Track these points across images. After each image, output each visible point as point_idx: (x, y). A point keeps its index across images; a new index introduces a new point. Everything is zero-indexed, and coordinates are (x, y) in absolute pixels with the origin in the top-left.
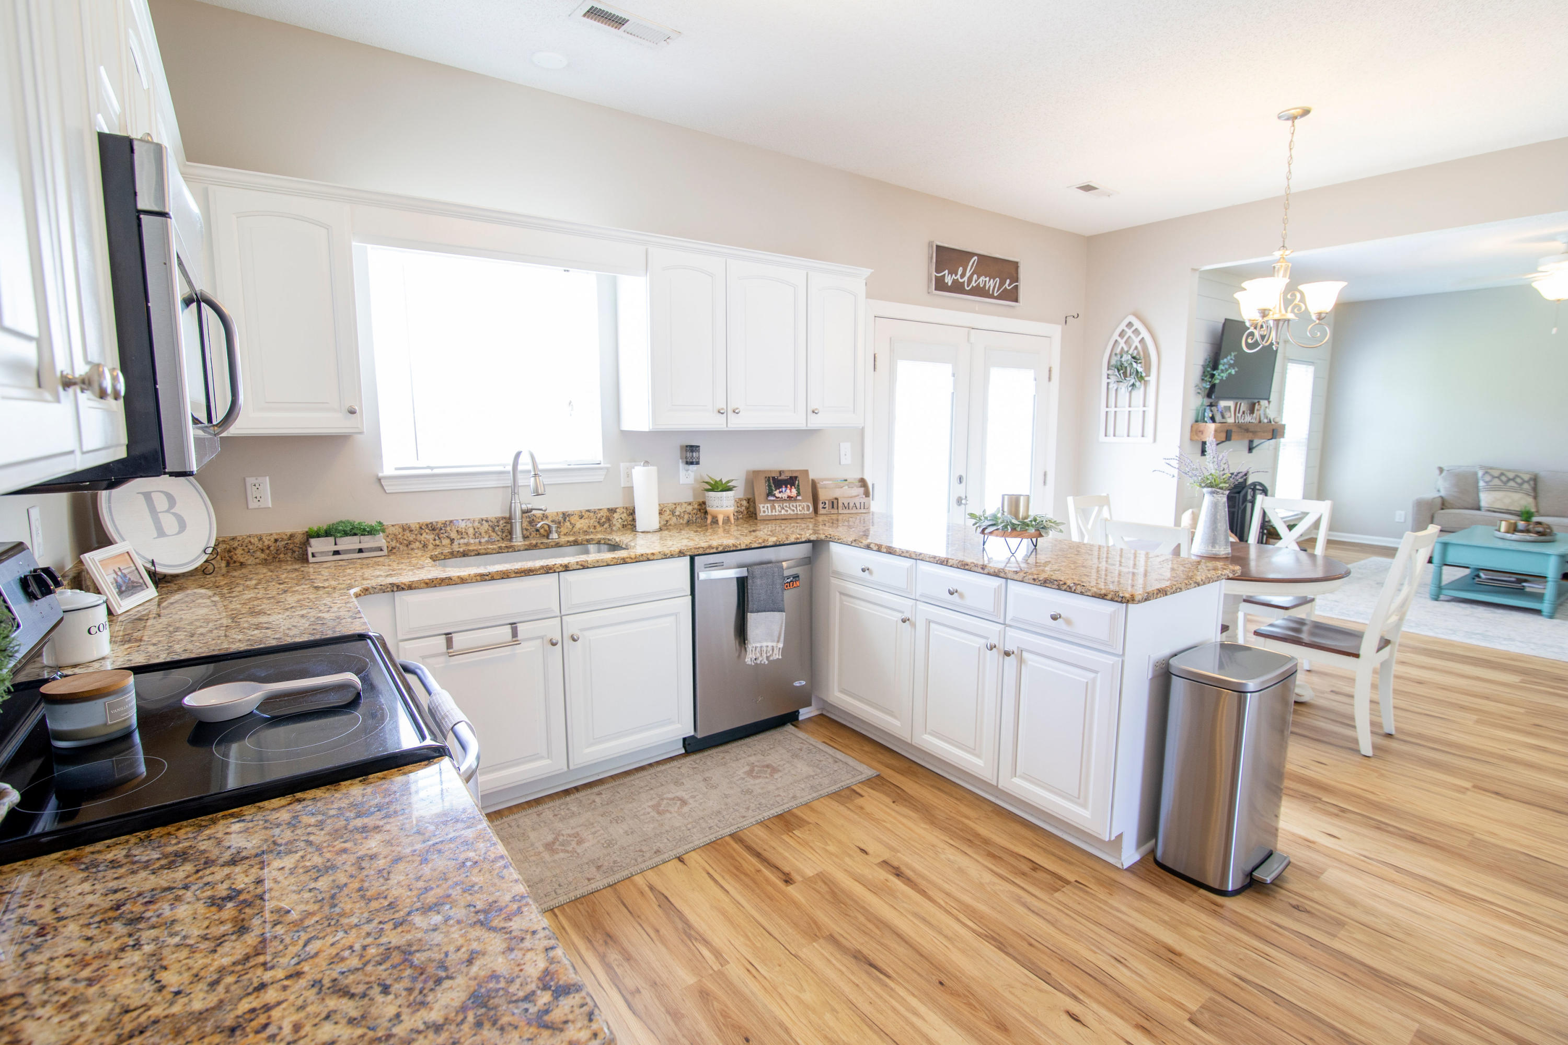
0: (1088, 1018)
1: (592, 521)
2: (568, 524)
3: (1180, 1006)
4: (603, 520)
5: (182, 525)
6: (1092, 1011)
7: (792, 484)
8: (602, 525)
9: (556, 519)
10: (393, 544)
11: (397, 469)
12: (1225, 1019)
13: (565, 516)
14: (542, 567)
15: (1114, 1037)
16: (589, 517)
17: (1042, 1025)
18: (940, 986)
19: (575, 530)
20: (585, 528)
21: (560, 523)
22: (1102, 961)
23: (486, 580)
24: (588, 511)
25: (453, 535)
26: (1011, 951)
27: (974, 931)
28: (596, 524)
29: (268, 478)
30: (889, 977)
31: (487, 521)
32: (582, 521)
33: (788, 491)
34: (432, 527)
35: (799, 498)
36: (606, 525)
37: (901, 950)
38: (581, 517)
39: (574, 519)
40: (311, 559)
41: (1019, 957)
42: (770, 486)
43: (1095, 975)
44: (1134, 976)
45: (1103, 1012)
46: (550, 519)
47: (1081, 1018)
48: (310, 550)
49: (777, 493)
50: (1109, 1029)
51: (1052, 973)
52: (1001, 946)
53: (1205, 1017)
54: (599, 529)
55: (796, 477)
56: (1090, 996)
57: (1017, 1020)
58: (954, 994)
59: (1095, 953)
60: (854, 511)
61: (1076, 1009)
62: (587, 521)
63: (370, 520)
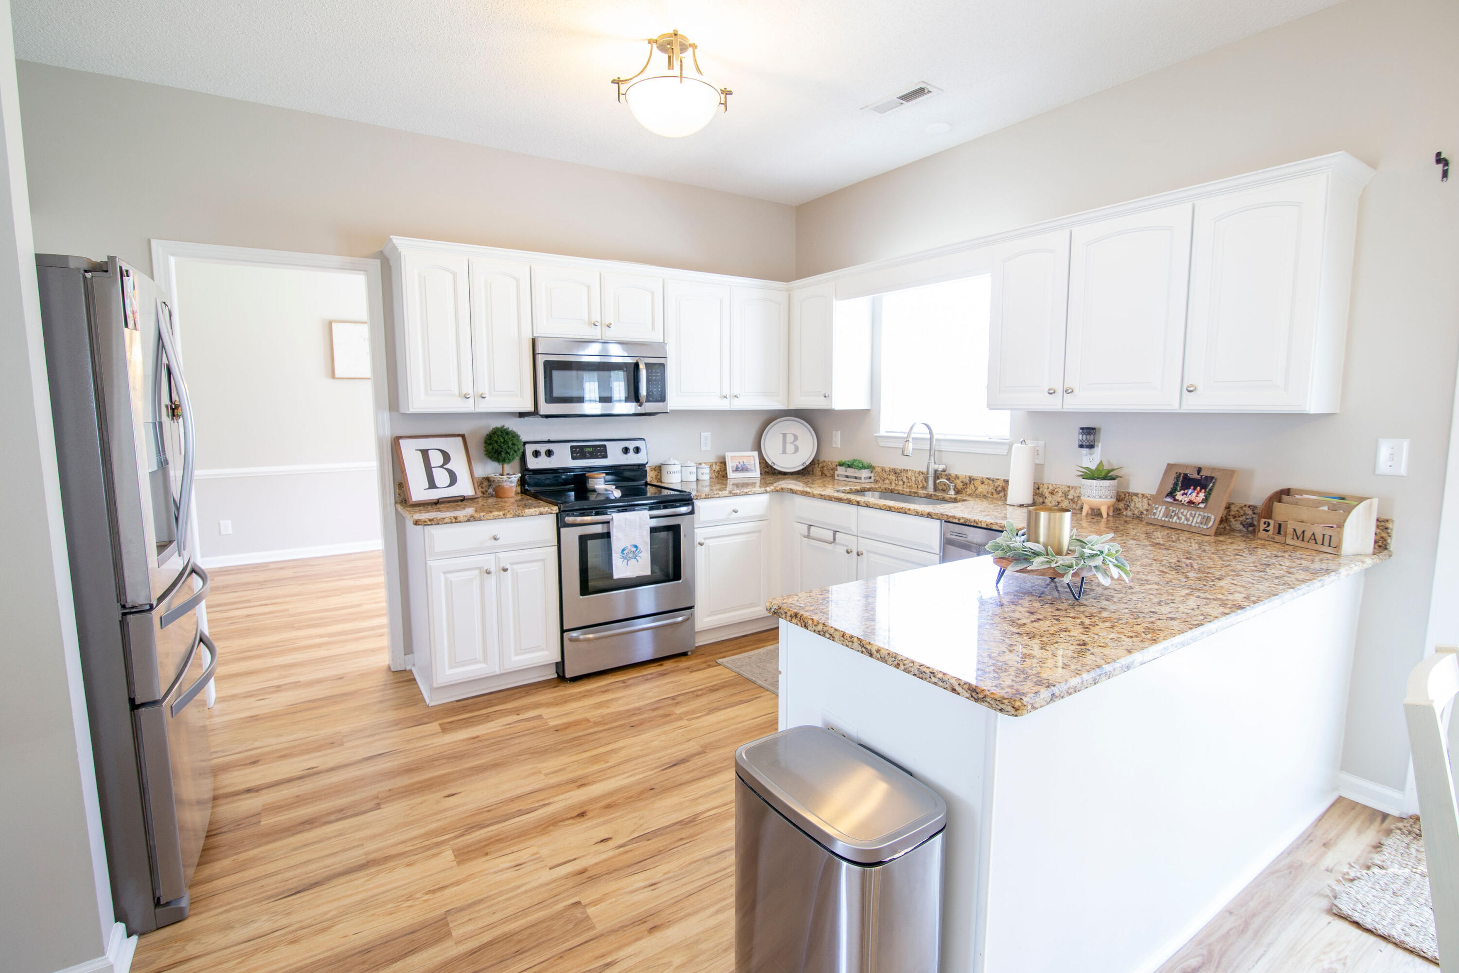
0: (602, 847)
1: (990, 488)
2: (972, 486)
3: (594, 903)
4: (1000, 489)
5: (797, 449)
6: (606, 852)
7: (1204, 487)
8: (998, 493)
9: (965, 480)
10: (878, 478)
11: (886, 432)
12: (570, 926)
13: (971, 479)
14: (847, 499)
15: (582, 854)
16: (988, 484)
17: (604, 824)
18: (652, 787)
19: (977, 492)
20: (985, 493)
21: (967, 484)
22: (655, 873)
23: (822, 499)
24: (988, 479)
25: (905, 479)
26: (676, 827)
27: (702, 813)
28: (994, 492)
29: (839, 432)
30: (663, 770)
31: (922, 473)
32: (983, 486)
33: (1194, 494)
34: (895, 472)
35: (1202, 506)
36: (1002, 494)
37: (686, 777)
38: (983, 483)
39: (977, 483)
40: (836, 477)
41: (668, 830)
42: (1176, 484)
43: (640, 864)
44: (633, 888)
45: (604, 856)
46: (960, 480)
47: (602, 844)
48: (836, 473)
49: (1179, 496)
50: (589, 854)
51: (648, 842)
52: (683, 824)
53: (578, 913)
54: (995, 496)
55: (1212, 478)
56: (620, 854)
57: (611, 814)
58: (642, 793)
59: (665, 874)
60: (1312, 545)
61: (611, 844)
62: (986, 487)
63: (866, 460)
